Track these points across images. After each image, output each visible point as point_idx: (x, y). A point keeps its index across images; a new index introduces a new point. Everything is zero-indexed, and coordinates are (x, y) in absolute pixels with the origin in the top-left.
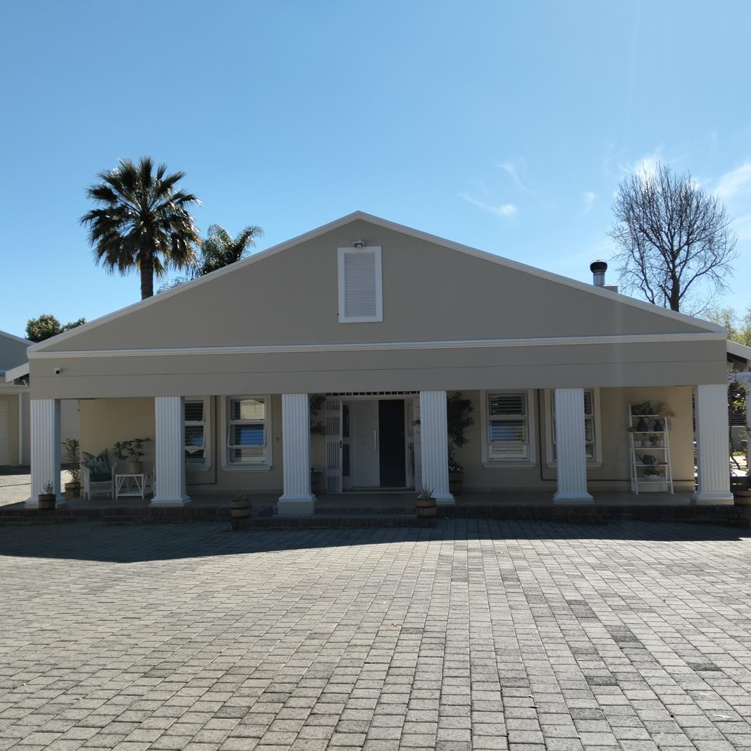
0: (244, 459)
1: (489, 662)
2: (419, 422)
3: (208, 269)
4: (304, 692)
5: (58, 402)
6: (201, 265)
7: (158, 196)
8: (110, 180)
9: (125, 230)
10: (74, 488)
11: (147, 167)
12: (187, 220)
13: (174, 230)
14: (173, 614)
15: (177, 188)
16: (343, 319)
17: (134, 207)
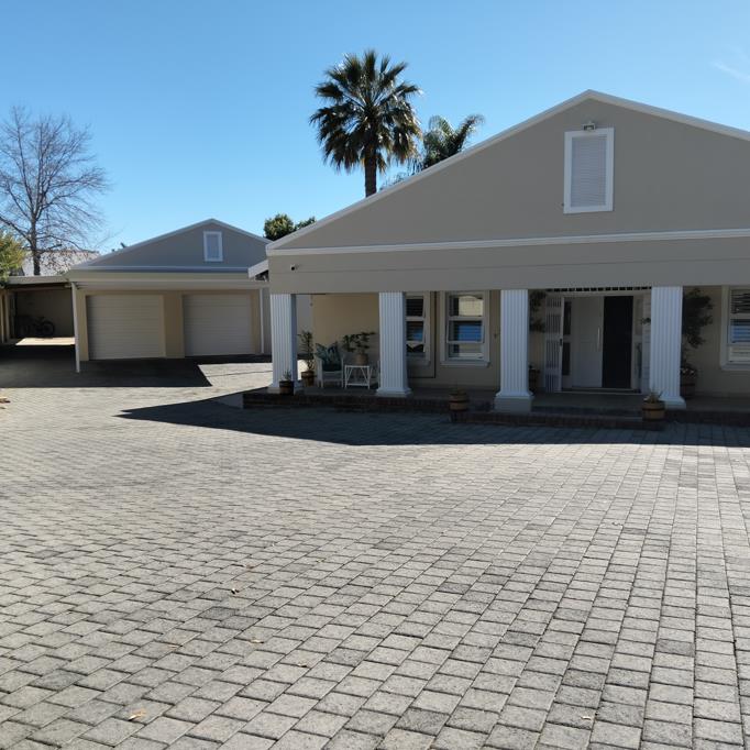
0: (461, 355)
1: (716, 569)
2: (649, 320)
3: (429, 162)
4: (523, 577)
5: (294, 296)
6: (421, 159)
7: (381, 89)
8: (336, 76)
9: (350, 127)
10: (309, 376)
11: (371, 60)
12: (408, 113)
13: (396, 124)
14: (398, 495)
15: (399, 80)
16: (568, 209)
17: (359, 102)
